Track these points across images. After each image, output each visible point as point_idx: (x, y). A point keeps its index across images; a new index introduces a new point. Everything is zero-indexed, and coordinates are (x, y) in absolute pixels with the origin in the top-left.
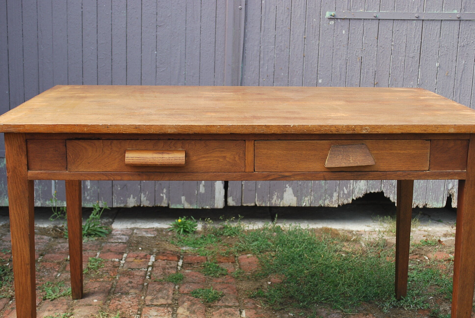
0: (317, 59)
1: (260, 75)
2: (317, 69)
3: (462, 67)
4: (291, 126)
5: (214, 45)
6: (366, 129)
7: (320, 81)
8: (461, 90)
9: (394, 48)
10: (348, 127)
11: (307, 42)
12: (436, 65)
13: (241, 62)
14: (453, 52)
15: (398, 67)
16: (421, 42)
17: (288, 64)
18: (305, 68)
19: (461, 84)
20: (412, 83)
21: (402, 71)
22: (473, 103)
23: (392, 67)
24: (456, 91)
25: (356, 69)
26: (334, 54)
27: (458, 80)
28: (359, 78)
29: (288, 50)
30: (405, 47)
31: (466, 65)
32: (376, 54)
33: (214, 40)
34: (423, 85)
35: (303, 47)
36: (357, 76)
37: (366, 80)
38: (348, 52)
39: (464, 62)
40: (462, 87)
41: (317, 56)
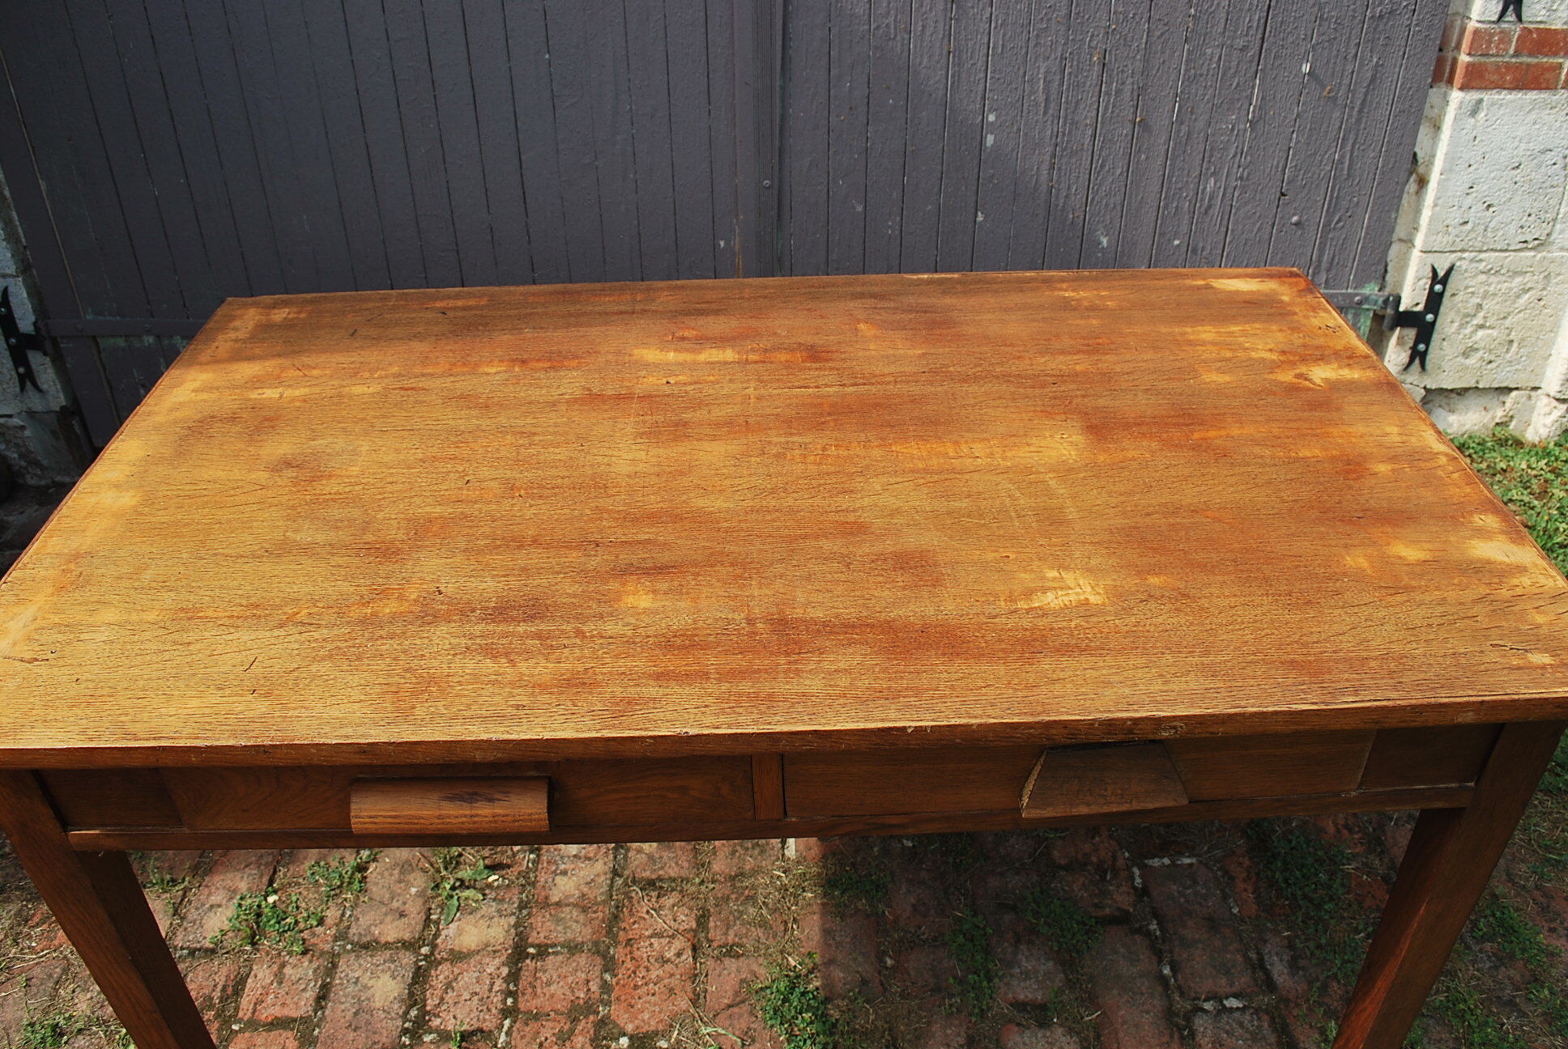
0: (984, 59)
1: (832, 106)
2: (982, 85)
3: (1369, 75)
4: (910, 731)
5: (703, 30)
6: (1174, 728)
7: (992, 118)
8: (1357, 135)
9: (1194, 24)
10: (1110, 725)
11: (957, 12)
12: (1301, 68)
13: (778, 76)
14: (1351, 33)
15: (1201, 75)
16: (1269, 6)
17: (906, 74)
18: (953, 83)
19: (1359, 121)
20: (1234, 117)
21: (1211, 86)
22: (1383, 167)
23: (1185, 75)
24: (1344, 136)
25: (1089, 83)
26: (1031, 44)
27: (1353, 108)
28: (1096, 107)
29: (906, 36)
30: (1223, 21)
31: (1380, 68)
32: (1144, 41)
33: (702, 14)
34: (1262, 122)
35: (947, 27)
36: (1089, 102)
37: (1112, 112)
38: (1071, 37)
39: (1375, 60)
40: (1363, 126)
41: (985, 51)
